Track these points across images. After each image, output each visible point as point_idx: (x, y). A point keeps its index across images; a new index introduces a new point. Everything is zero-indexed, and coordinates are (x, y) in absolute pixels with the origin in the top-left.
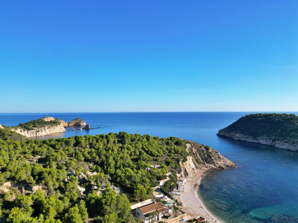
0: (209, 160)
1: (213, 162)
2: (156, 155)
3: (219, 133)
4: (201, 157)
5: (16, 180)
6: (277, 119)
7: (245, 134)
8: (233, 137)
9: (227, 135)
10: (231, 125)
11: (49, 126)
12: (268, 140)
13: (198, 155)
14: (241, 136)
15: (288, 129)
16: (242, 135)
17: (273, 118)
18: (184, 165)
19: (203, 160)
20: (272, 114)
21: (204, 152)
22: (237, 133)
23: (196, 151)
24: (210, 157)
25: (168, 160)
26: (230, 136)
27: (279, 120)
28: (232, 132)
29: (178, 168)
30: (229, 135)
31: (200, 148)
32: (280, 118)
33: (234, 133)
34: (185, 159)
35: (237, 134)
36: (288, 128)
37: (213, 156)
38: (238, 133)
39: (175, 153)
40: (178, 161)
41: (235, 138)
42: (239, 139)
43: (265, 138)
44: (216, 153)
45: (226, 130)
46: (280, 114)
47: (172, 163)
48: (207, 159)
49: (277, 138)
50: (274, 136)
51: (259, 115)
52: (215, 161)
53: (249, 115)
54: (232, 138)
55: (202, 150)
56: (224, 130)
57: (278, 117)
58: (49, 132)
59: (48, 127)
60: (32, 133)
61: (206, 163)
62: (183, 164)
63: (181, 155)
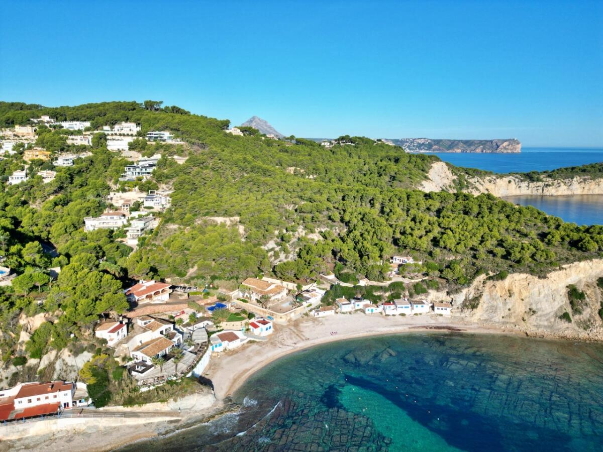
11: (586, 177)
58: (582, 190)
59: (582, 180)
60: (536, 188)
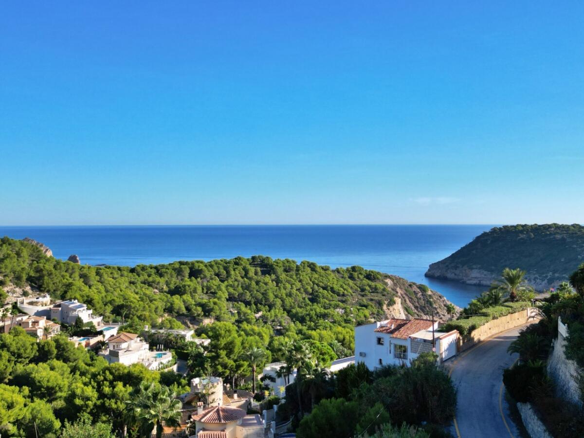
0: (427, 309)
1: (436, 312)
2: (341, 293)
3: (429, 270)
4: (413, 304)
5: (174, 312)
6: (558, 237)
7: (492, 271)
8: (464, 278)
9: (450, 275)
10: (459, 251)
12: (538, 281)
13: (407, 300)
14: (483, 276)
15: (579, 257)
16: (485, 272)
17: (551, 234)
18: (391, 311)
19: (417, 310)
20: (549, 225)
21: (418, 295)
22: (474, 268)
23: (402, 293)
24: (431, 304)
25: (363, 303)
26: (456, 277)
27: (563, 237)
28: (461, 267)
29: (381, 314)
30: (455, 274)
31: (410, 289)
32: (565, 234)
33: (465, 270)
34: (391, 300)
35: (473, 271)
36: (579, 255)
37: (435, 302)
38: (476, 269)
39: (371, 292)
40: (380, 304)
41: (470, 280)
42: (478, 282)
43: (532, 277)
44: (439, 298)
45: (447, 264)
46: (566, 225)
47: (371, 306)
48: (424, 307)
49: (557, 275)
50: (551, 271)
51: (521, 228)
52: (439, 310)
53: (500, 229)
54: (462, 280)
55: (414, 292)
56: (442, 263)
57: (562, 231)
61: (422, 314)
62: (389, 309)
63: (383, 295)
